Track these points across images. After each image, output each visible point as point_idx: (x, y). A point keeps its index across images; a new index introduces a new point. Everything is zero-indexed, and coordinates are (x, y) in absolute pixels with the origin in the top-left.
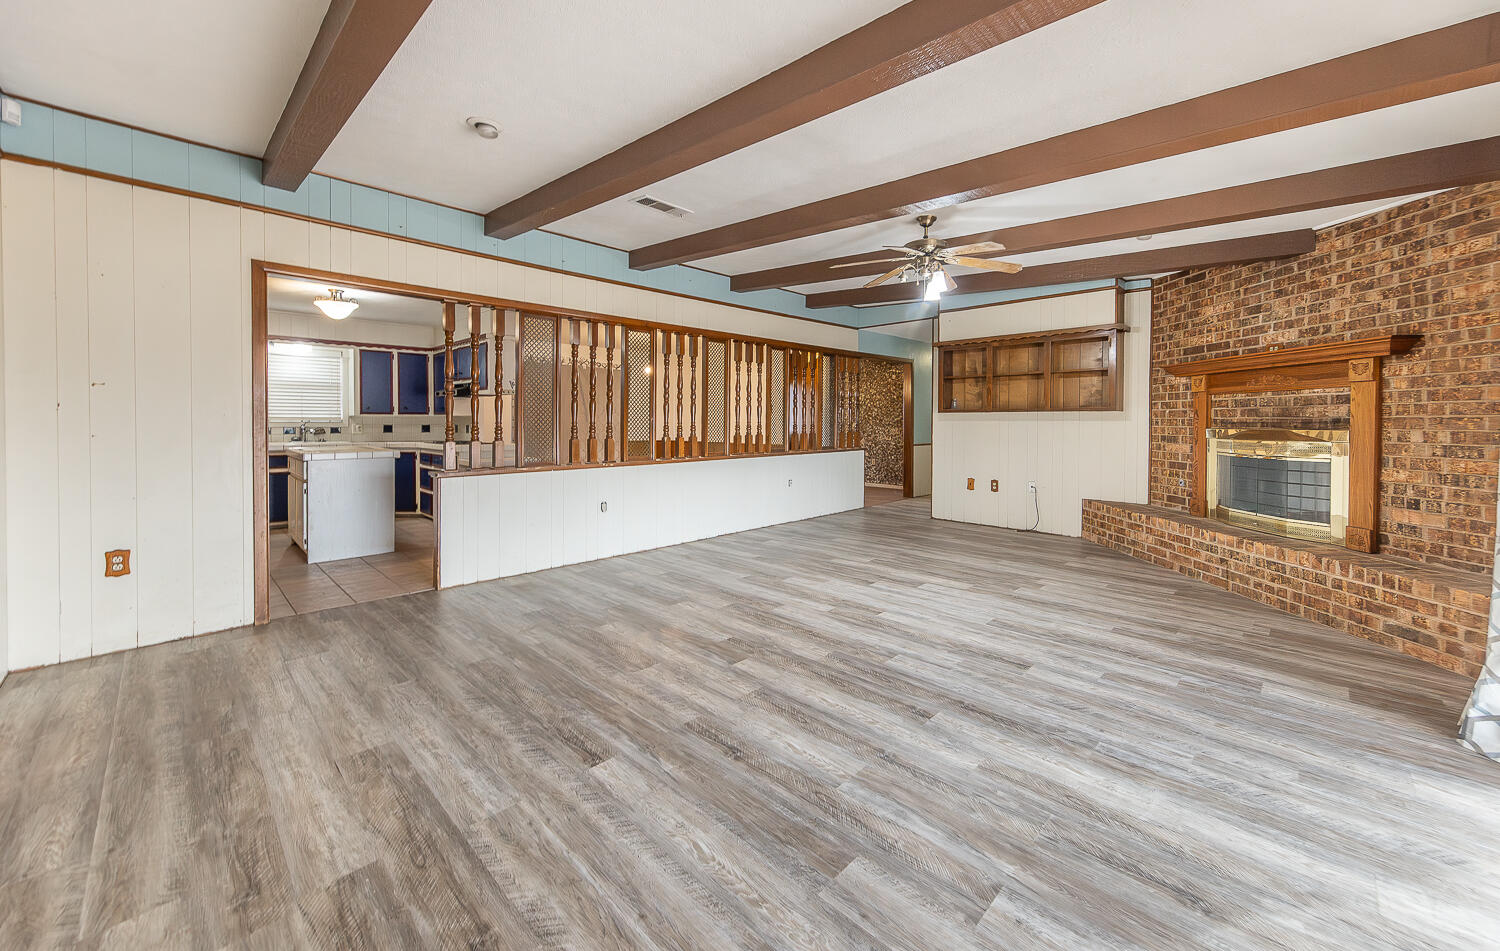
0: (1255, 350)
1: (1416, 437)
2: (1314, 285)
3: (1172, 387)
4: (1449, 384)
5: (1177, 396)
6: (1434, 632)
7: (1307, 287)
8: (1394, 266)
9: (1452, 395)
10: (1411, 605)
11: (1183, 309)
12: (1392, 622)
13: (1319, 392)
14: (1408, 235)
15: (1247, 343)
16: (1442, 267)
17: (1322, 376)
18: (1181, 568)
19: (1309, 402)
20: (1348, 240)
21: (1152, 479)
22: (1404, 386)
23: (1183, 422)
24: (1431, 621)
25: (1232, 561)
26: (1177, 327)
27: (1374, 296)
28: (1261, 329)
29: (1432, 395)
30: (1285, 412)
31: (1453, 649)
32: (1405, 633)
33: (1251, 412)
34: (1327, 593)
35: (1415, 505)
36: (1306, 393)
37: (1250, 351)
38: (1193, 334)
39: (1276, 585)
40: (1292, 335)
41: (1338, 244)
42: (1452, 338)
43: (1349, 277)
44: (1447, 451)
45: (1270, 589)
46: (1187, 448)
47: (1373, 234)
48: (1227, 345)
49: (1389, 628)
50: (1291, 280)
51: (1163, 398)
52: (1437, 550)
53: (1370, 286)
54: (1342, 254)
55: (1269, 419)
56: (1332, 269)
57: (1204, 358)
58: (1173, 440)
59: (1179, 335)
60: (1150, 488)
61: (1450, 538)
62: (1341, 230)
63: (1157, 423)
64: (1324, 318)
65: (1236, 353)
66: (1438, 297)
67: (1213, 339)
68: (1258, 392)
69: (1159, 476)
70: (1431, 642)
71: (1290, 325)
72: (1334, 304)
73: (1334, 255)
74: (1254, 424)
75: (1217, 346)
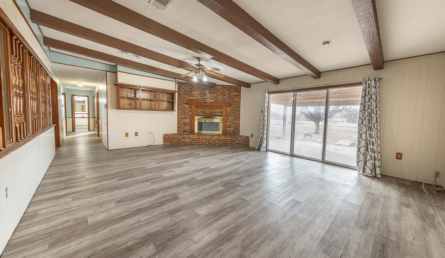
0: (205, 102)
1: (230, 118)
2: (216, 93)
3: (184, 107)
4: (234, 111)
5: (186, 109)
6: (240, 143)
7: (215, 93)
8: (228, 93)
9: (234, 113)
10: (237, 140)
11: (187, 90)
12: (236, 143)
13: (217, 111)
14: (229, 90)
15: (203, 100)
16: (233, 95)
17: (218, 108)
18: (198, 144)
19: (215, 112)
20: (221, 87)
21: (179, 127)
22: (229, 111)
23: (188, 115)
24: (240, 141)
25: (210, 140)
26: (185, 94)
27: (225, 97)
28: (207, 99)
29: (232, 112)
30: (211, 114)
31: (242, 144)
32: (237, 144)
33: (204, 113)
34: (227, 141)
35: (230, 127)
36: (215, 111)
37: (204, 102)
38: (190, 96)
39: (218, 142)
40: (212, 101)
41: (220, 88)
42: (234, 105)
43: (221, 93)
44: (234, 120)
45: (218, 143)
46: (189, 120)
47: (225, 88)
48: (199, 100)
49: (235, 144)
50: (212, 91)
51: (181, 109)
52: (232, 133)
53: (224, 96)
54: (220, 89)
55: (208, 115)
56: (219, 91)
57: (193, 102)
58: (185, 119)
59: (186, 96)
60: (178, 130)
61: (234, 131)
62: (221, 85)
63: (180, 115)
64: (218, 99)
65: (201, 102)
66: (233, 99)
67: (195, 98)
68: (206, 110)
69: (181, 126)
70: (240, 144)
71: (212, 99)
72: (219, 97)
73: (219, 89)
74: (205, 116)
75: (196, 100)
